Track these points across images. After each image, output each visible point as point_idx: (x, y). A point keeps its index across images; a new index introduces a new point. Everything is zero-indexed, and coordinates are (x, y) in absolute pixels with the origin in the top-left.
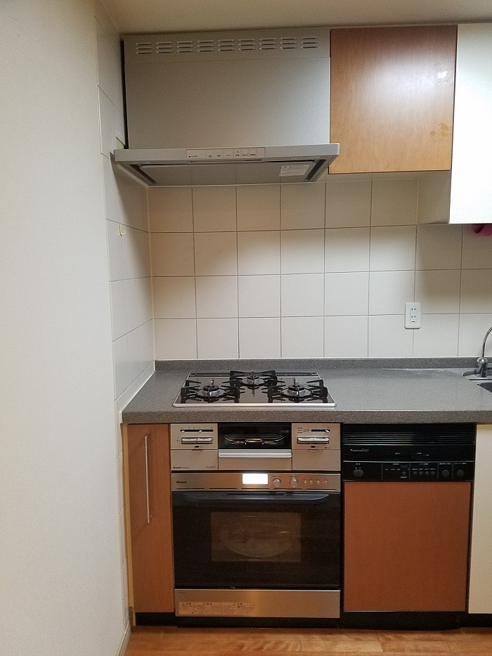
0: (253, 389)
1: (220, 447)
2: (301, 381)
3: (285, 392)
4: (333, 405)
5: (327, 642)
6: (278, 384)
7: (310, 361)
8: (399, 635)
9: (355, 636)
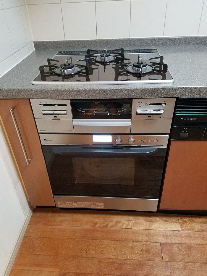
0: (105, 65)
1: (74, 118)
2: (145, 57)
3: (130, 69)
4: (171, 81)
5: (147, 223)
6: (125, 62)
7: (152, 40)
8: (192, 219)
9: (165, 218)
